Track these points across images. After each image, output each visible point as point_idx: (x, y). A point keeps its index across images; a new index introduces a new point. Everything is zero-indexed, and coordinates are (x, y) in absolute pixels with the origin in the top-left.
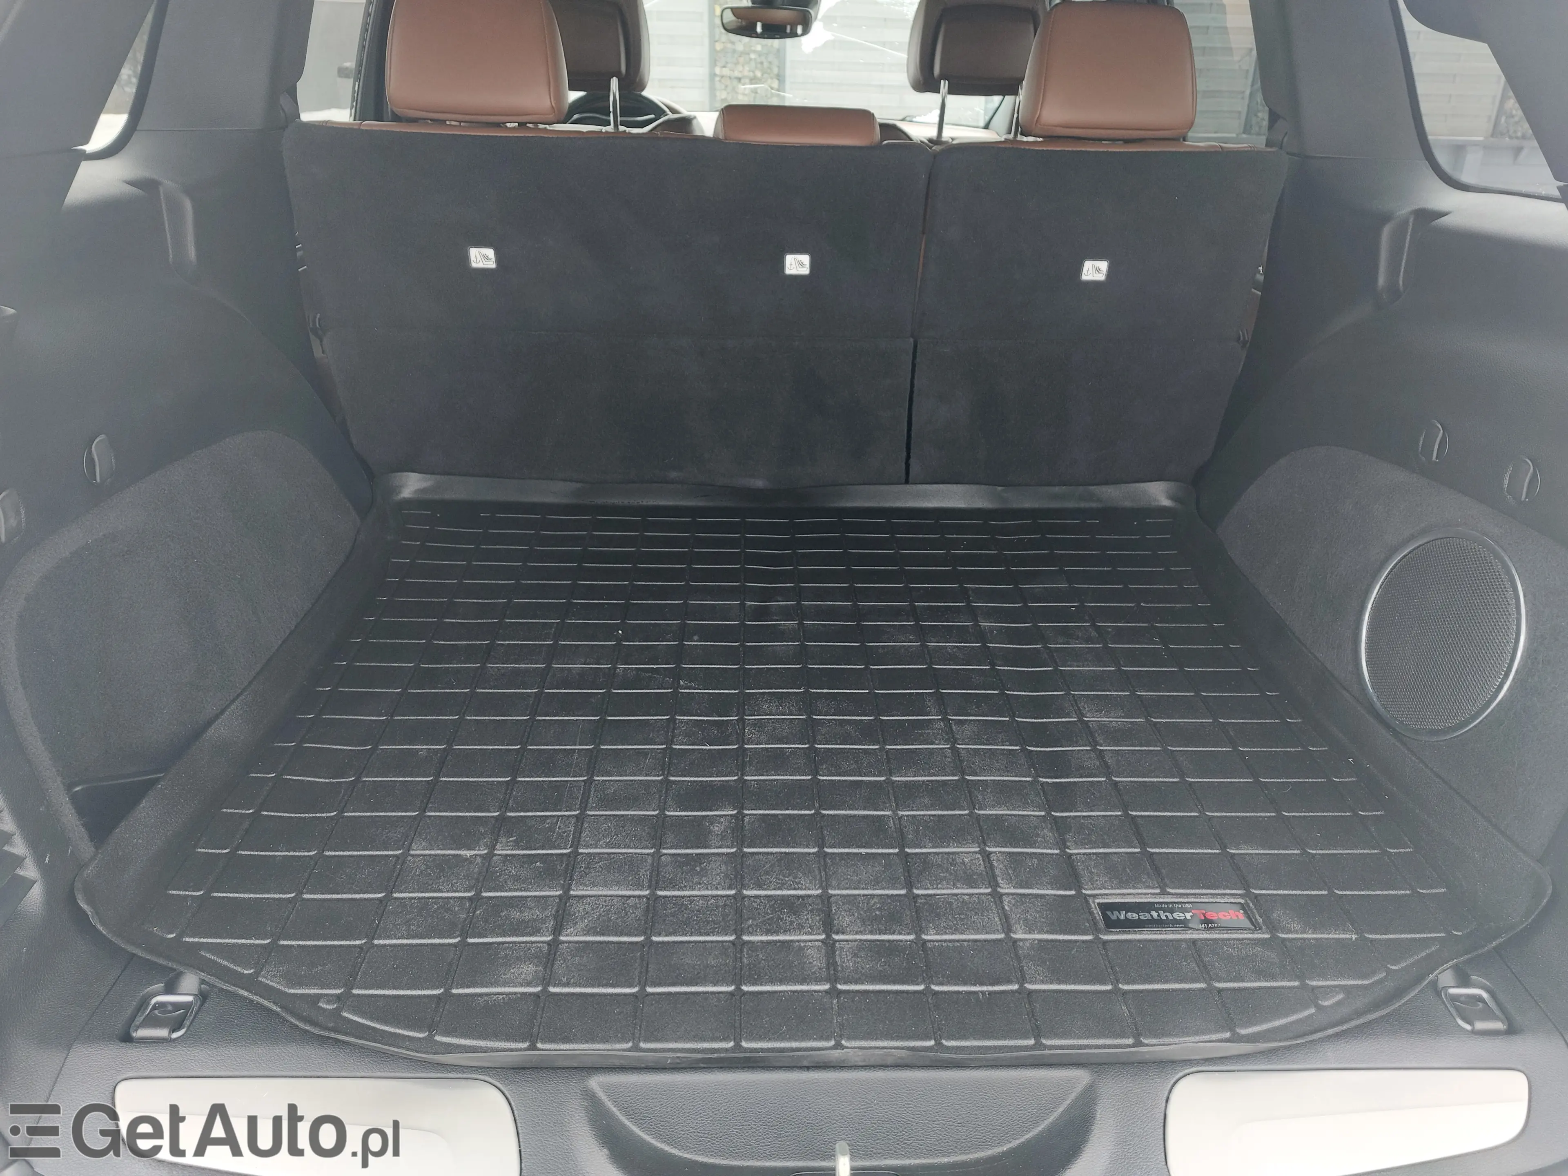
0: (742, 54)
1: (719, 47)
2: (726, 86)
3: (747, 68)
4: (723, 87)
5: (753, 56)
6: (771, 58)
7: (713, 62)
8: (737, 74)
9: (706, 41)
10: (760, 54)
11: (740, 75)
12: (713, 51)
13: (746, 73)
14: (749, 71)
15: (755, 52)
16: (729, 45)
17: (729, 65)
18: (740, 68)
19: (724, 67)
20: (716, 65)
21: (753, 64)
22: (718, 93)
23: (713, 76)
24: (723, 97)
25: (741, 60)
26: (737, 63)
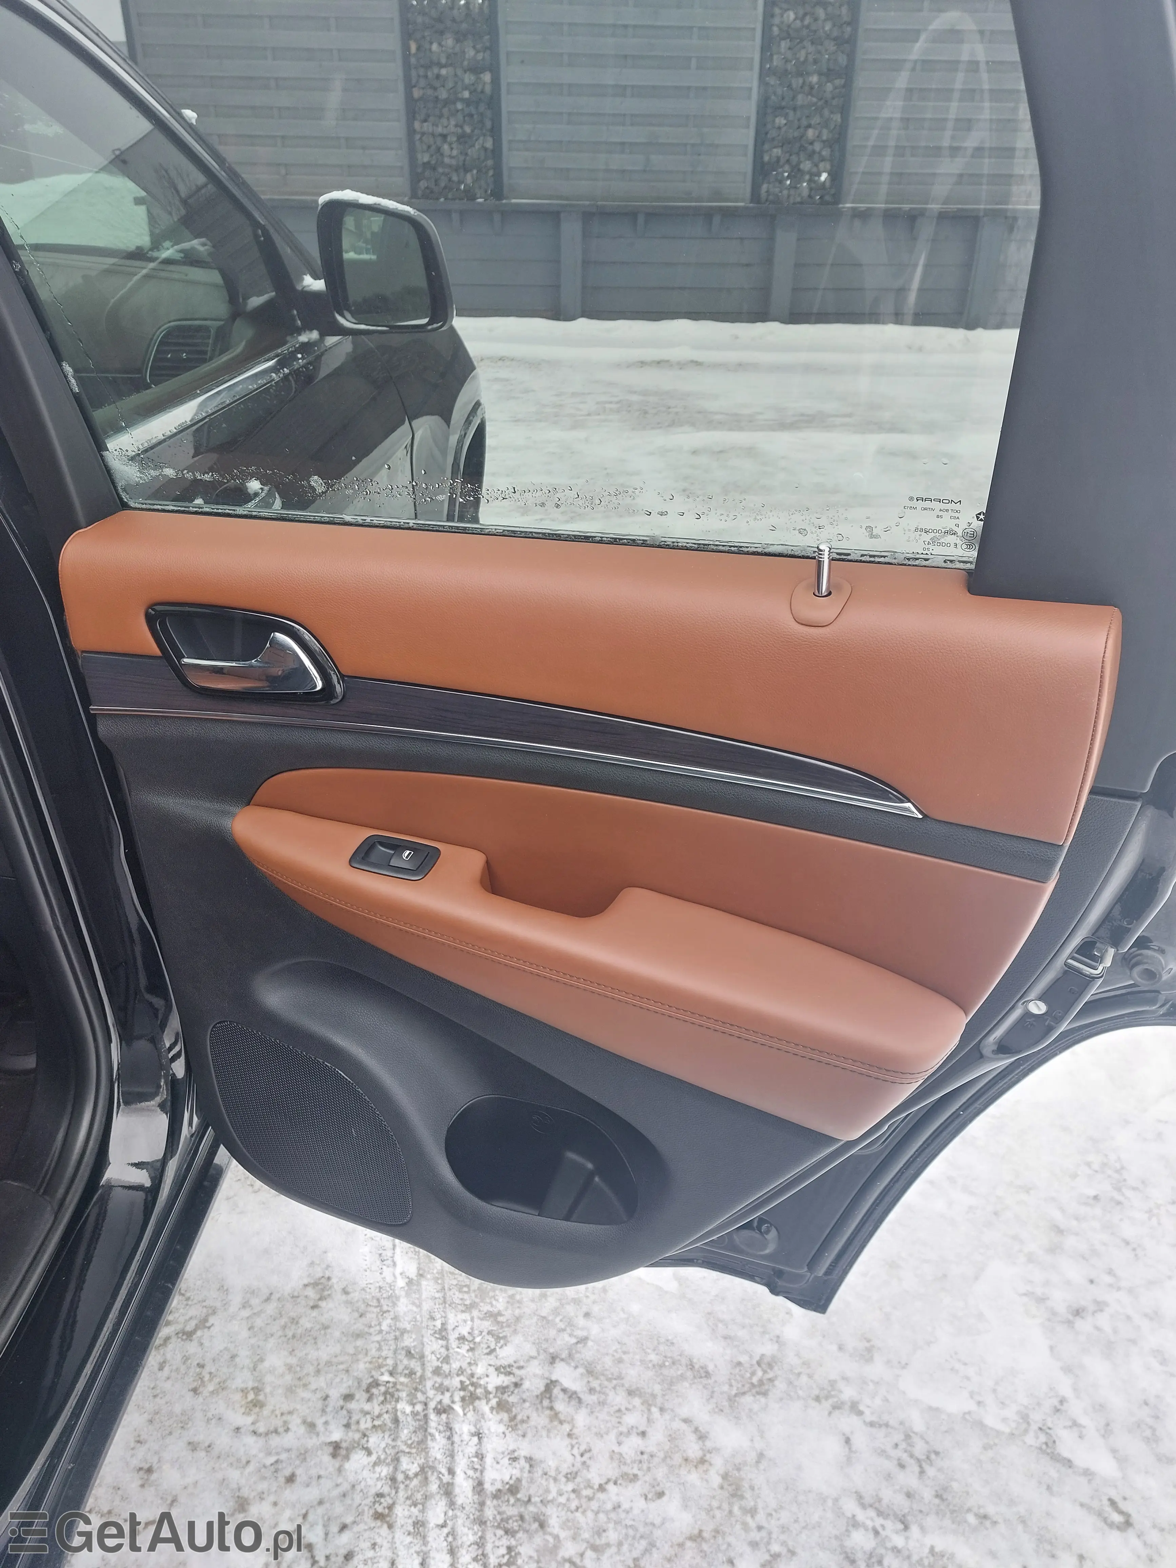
0: (446, 102)
1: (417, 93)
2: (429, 147)
3: (453, 122)
4: (425, 147)
5: (459, 106)
6: (482, 107)
7: (411, 113)
8: (440, 130)
9: (401, 87)
10: (467, 102)
11: (445, 132)
12: (410, 100)
13: (452, 128)
14: (456, 126)
15: (462, 100)
16: (430, 92)
17: (432, 119)
18: (444, 121)
19: (425, 121)
20: (414, 118)
21: (460, 116)
22: (419, 156)
23: (411, 132)
24: (426, 159)
25: (445, 111)
26: (441, 116)
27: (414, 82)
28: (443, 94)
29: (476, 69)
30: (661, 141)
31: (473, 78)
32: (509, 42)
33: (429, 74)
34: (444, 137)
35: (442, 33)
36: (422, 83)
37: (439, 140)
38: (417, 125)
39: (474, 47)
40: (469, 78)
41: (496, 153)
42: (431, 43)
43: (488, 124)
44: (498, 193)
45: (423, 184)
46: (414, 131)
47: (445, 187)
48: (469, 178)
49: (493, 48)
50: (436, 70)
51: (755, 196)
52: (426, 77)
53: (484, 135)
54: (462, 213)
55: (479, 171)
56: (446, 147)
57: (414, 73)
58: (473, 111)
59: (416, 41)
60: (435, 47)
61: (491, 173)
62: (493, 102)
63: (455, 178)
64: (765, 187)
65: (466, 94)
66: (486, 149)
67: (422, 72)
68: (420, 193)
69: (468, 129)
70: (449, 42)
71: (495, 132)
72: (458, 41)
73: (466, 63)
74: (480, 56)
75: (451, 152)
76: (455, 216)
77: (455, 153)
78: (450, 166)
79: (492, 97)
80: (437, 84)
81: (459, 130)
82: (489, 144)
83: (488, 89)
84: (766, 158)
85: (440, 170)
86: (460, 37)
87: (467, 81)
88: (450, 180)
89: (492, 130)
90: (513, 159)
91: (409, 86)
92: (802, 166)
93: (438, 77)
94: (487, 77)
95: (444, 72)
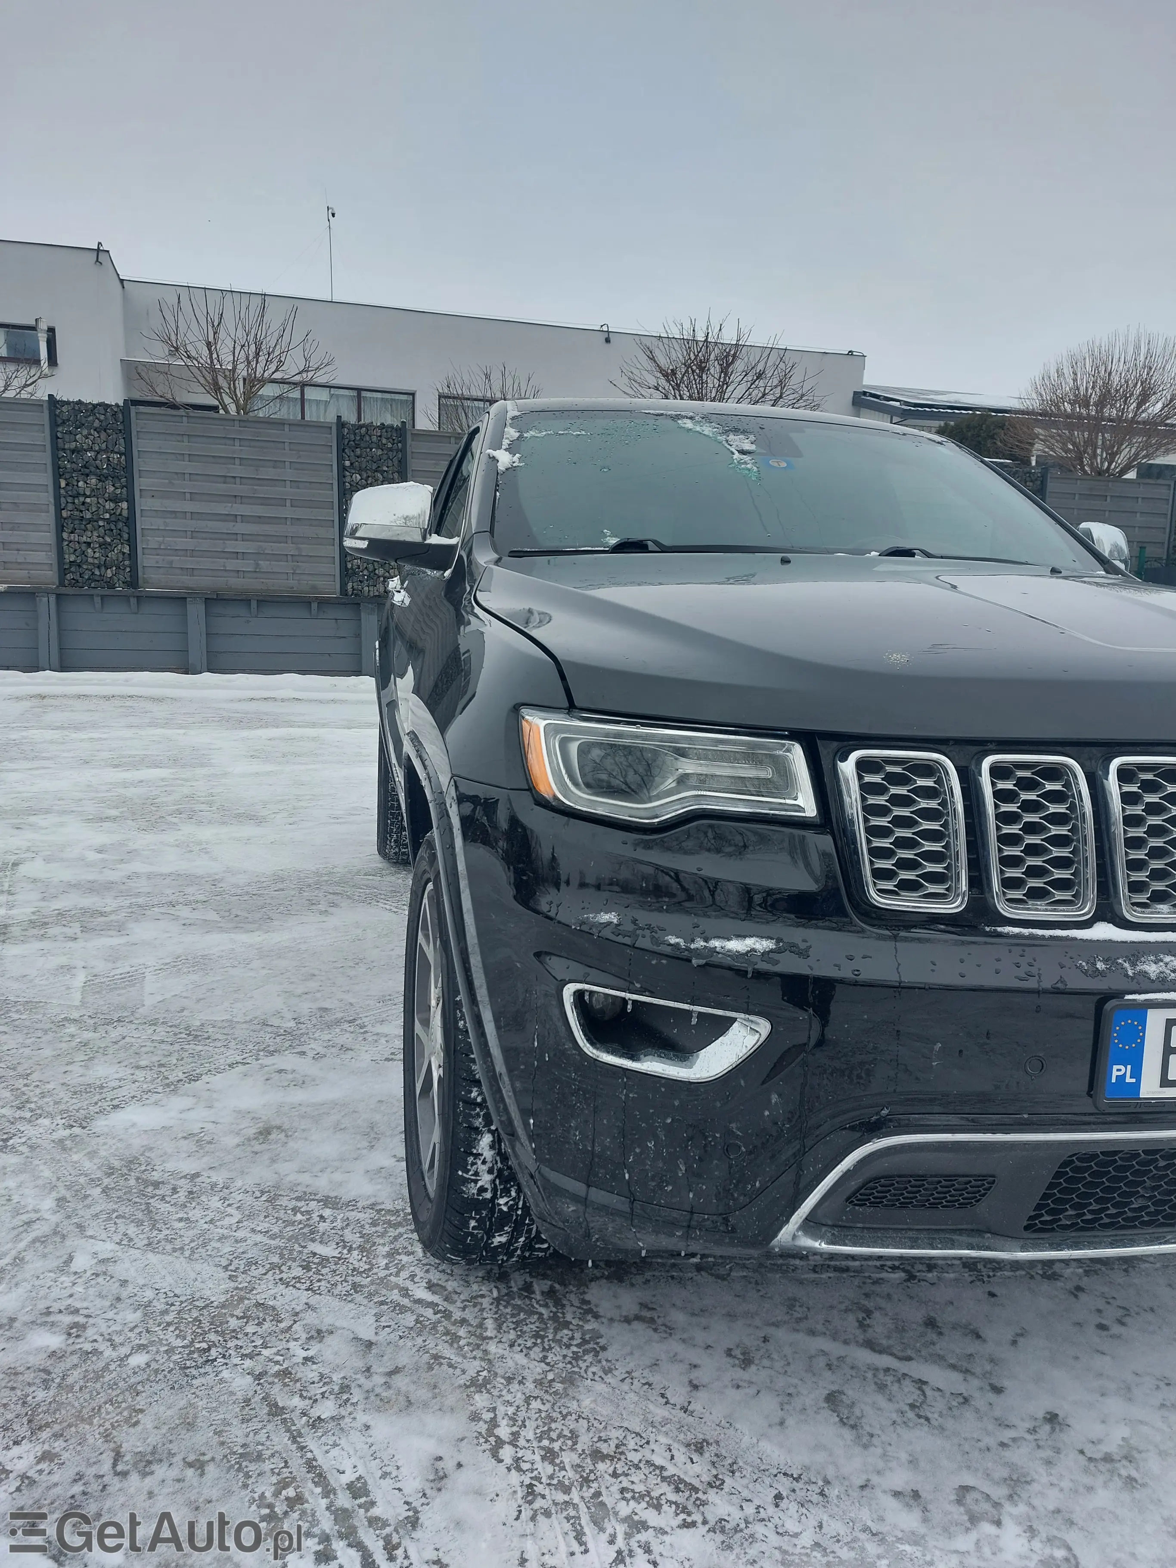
27: (63, 506)
28: (88, 515)
29: (115, 500)
30: (266, 552)
31: (112, 505)
32: (141, 483)
33: (76, 501)
34: (88, 544)
35: (87, 475)
36: (70, 507)
37: (84, 547)
38: (65, 535)
39: (113, 485)
40: (109, 505)
41: (133, 555)
42: (78, 481)
43: (126, 536)
44: (133, 582)
45: (69, 576)
46: (63, 539)
47: (89, 579)
48: (109, 573)
49: (129, 486)
50: (82, 499)
51: (344, 591)
52: (74, 503)
53: (122, 544)
54: (103, 597)
55: (118, 568)
56: (90, 550)
57: (63, 500)
58: (113, 527)
59: (66, 479)
60: (81, 484)
61: (128, 569)
62: (130, 521)
63: (97, 572)
64: (350, 585)
65: (107, 516)
66: (124, 553)
67: (70, 500)
68: (66, 582)
69: (108, 540)
70: (93, 481)
71: (132, 542)
72: (100, 480)
73: (107, 495)
74: (118, 491)
75: (93, 555)
76: (98, 600)
77: (97, 555)
78: (93, 564)
79: (128, 519)
80: (82, 508)
81: (101, 540)
82: (126, 550)
83: (125, 513)
84: (349, 566)
85: (85, 567)
86: (102, 478)
87: (107, 507)
88: (93, 574)
89: (128, 540)
90: (146, 560)
91: (59, 509)
92: (377, 572)
93: (84, 503)
94: (125, 505)
95: (88, 500)
